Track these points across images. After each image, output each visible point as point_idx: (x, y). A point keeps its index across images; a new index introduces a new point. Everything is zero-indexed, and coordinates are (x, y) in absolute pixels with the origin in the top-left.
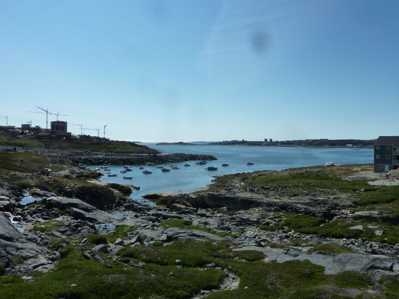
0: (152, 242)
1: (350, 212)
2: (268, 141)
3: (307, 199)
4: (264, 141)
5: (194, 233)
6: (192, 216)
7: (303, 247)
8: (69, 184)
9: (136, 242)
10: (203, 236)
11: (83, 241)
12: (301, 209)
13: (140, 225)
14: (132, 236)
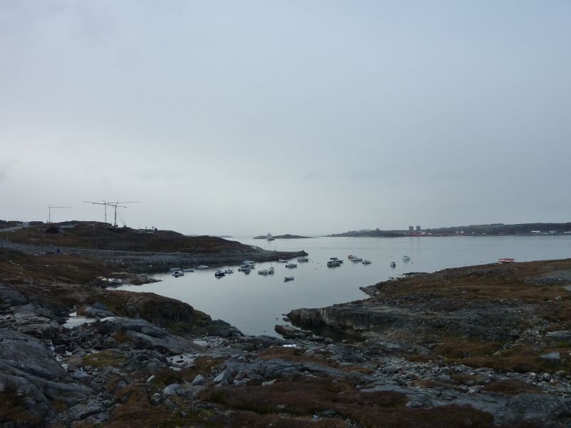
0: (246, 380)
1: (540, 331)
2: (415, 229)
3: (472, 315)
4: (408, 229)
5: (305, 366)
6: (304, 342)
7: (469, 385)
8: (131, 299)
9: (223, 379)
10: (318, 371)
11: (149, 380)
12: (465, 329)
13: (230, 357)
14: (218, 372)
